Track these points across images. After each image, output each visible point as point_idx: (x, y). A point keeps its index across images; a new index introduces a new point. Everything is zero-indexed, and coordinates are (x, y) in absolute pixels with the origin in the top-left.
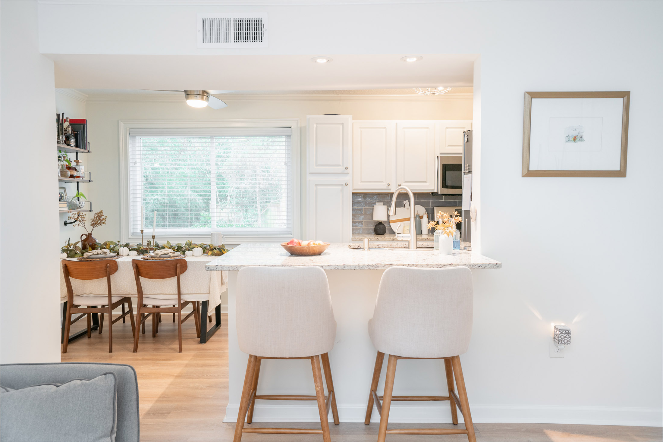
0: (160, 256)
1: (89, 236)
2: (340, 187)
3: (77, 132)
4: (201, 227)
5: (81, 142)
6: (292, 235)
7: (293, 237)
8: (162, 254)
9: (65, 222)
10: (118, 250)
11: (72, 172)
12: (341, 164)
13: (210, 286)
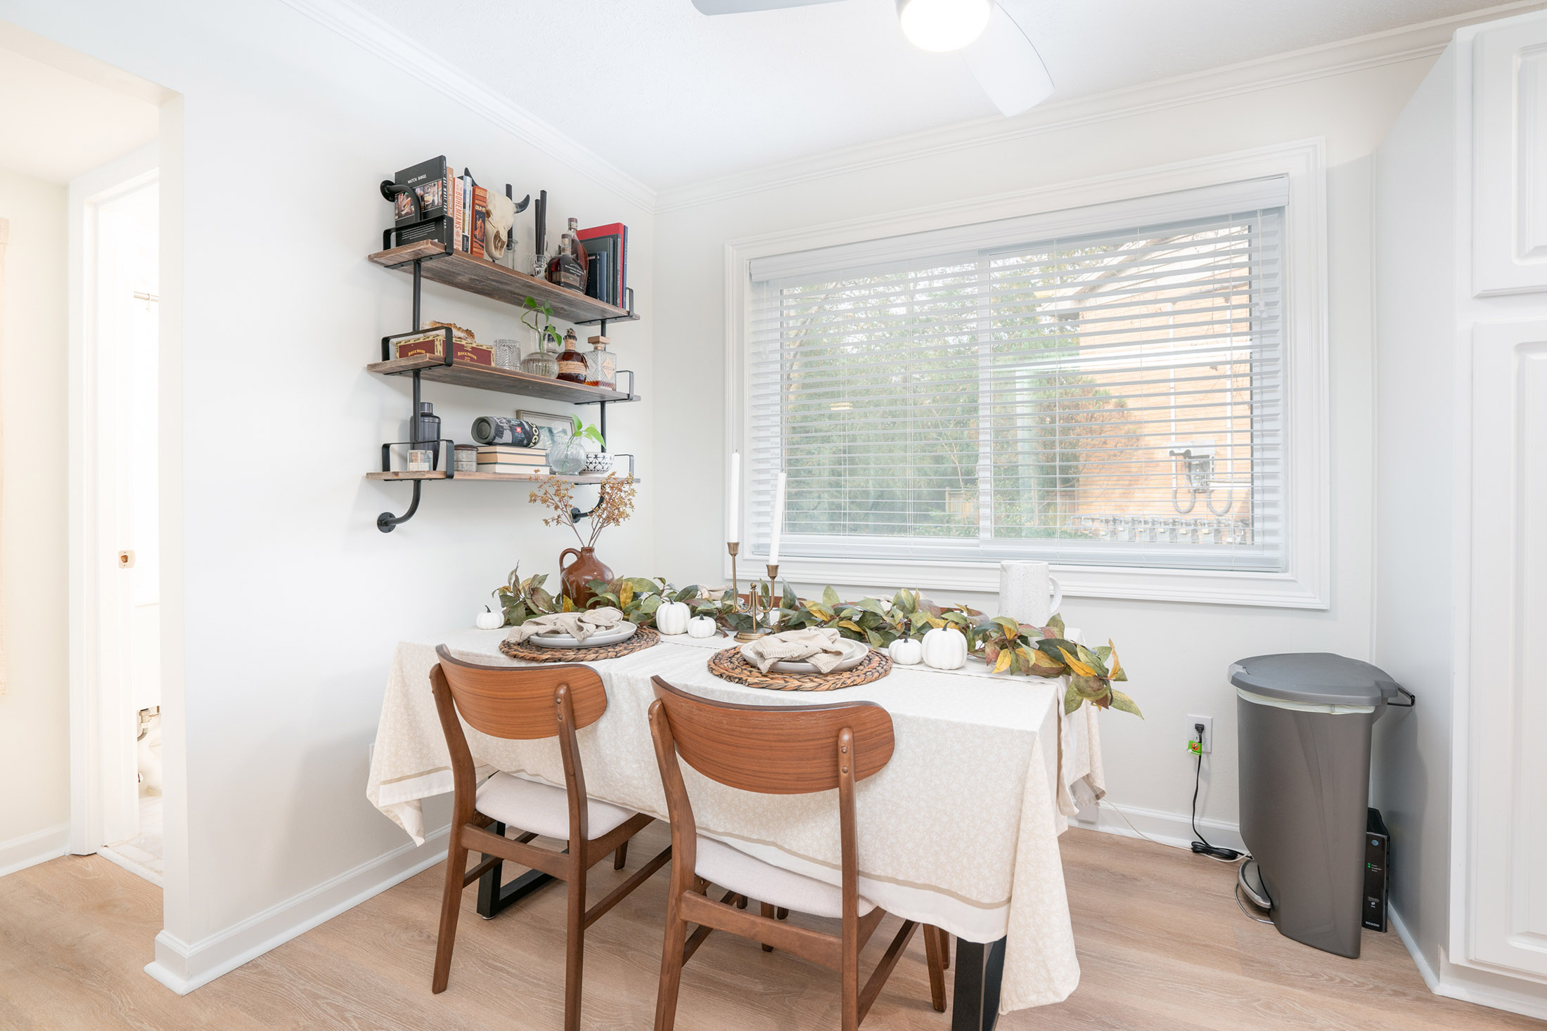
0: (774, 664)
1: (585, 556)
3: (594, 257)
4: (941, 533)
5: (604, 284)
6: (1286, 572)
7: (1293, 581)
8: (781, 660)
9: (574, 512)
10: (655, 613)
11: (571, 367)
13: (1014, 865)
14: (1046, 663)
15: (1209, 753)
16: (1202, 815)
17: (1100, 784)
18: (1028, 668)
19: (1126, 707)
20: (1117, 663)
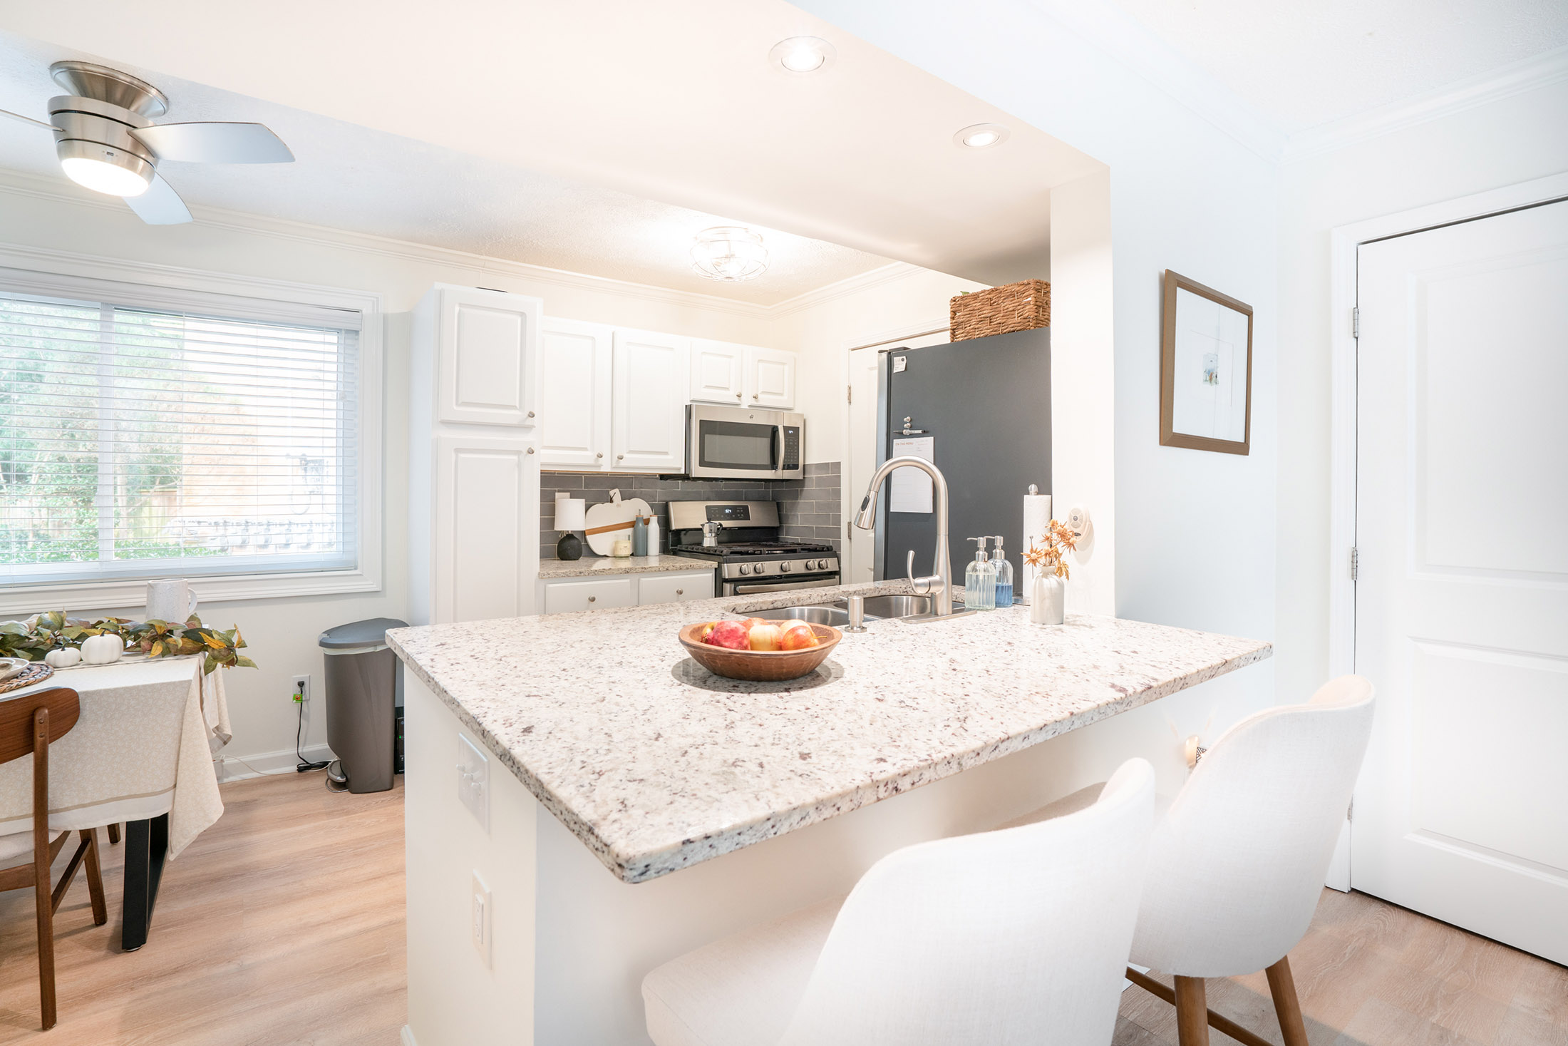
2: (515, 458)
6: (356, 569)
7: (361, 575)
12: (517, 405)
13: (177, 764)
14: (190, 645)
15: (307, 701)
16: (304, 745)
17: (228, 731)
18: (177, 649)
19: (247, 663)
20: (240, 638)
